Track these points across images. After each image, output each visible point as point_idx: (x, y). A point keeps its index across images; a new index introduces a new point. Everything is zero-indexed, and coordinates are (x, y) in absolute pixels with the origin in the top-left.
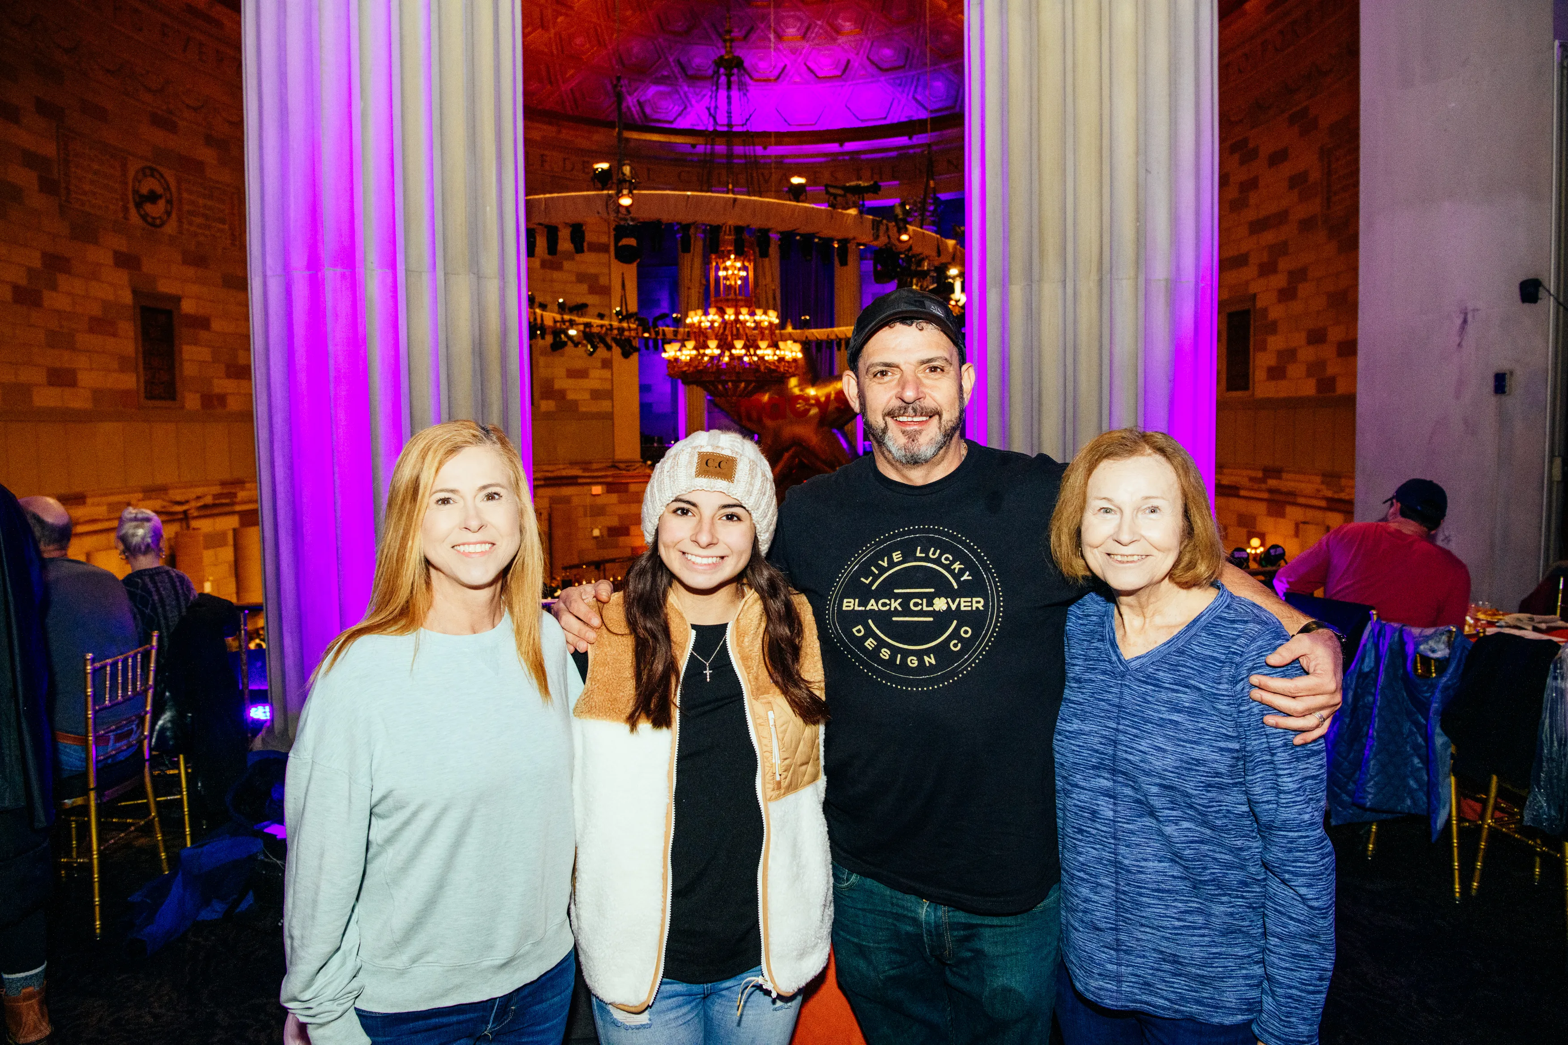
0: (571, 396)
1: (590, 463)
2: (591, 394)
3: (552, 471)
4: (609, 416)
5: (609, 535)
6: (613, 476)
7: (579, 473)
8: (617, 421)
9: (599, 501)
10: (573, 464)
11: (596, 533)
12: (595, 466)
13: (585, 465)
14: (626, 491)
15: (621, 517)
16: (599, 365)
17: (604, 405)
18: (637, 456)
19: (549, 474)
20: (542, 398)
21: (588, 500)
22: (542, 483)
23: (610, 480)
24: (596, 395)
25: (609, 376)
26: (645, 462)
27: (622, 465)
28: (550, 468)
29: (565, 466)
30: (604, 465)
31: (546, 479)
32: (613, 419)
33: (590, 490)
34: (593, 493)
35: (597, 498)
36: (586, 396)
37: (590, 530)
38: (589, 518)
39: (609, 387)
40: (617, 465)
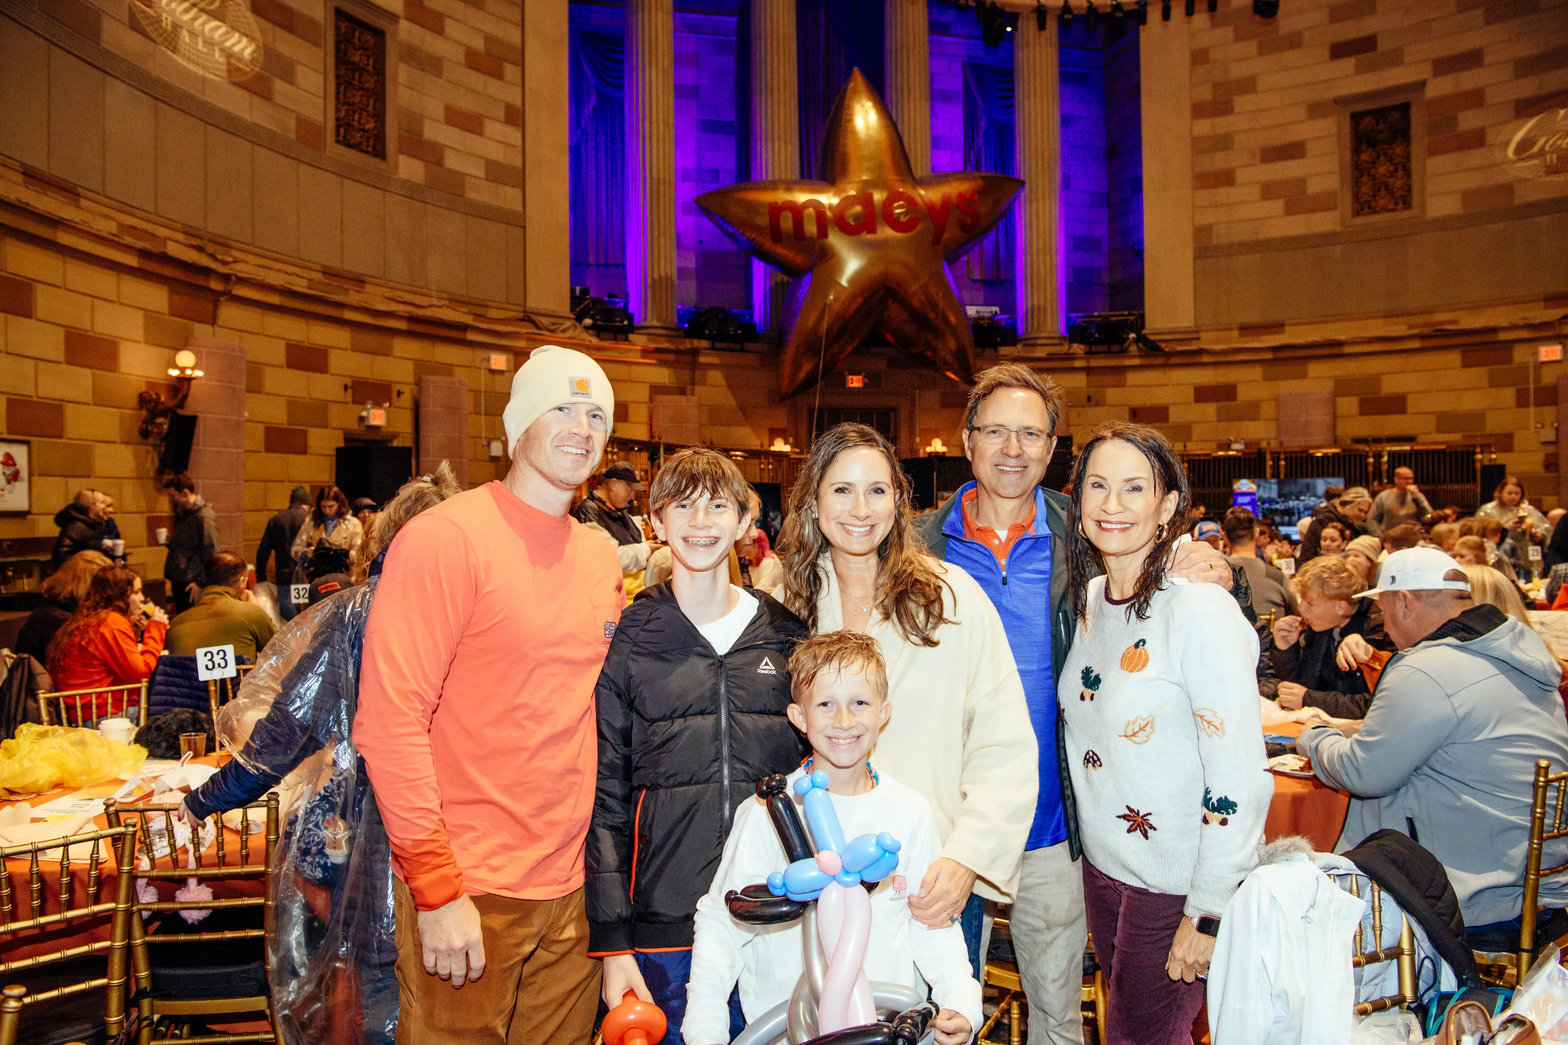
0: (452, 162)
1: (485, 307)
2: (487, 170)
3: (420, 307)
4: (518, 220)
7: (468, 319)
8: (532, 233)
9: (498, 383)
10: (456, 301)
11: (497, 449)
12: (493, 313)
13: (478, 307)
16: (501, 115)
17: (510, 197)
18: (564, 308)
19: (417, 312)
20: (401, 151)
21: (481, 381)
22: (402, 325)
23: (521, 344)
24: (495, 172)
25: (520, 143)
26: (579, 319)
27: (545, 321)
28: (418, 300)
29: (442, 303)
31: (411, 319)
32: (524, 228)
33: (488, 360)
34: (494, 367)
35: (498, 377)
36: (476, 169)
37: (485, 443)
38: (483, 417)
39: (518, 162)
40: (536, 318)
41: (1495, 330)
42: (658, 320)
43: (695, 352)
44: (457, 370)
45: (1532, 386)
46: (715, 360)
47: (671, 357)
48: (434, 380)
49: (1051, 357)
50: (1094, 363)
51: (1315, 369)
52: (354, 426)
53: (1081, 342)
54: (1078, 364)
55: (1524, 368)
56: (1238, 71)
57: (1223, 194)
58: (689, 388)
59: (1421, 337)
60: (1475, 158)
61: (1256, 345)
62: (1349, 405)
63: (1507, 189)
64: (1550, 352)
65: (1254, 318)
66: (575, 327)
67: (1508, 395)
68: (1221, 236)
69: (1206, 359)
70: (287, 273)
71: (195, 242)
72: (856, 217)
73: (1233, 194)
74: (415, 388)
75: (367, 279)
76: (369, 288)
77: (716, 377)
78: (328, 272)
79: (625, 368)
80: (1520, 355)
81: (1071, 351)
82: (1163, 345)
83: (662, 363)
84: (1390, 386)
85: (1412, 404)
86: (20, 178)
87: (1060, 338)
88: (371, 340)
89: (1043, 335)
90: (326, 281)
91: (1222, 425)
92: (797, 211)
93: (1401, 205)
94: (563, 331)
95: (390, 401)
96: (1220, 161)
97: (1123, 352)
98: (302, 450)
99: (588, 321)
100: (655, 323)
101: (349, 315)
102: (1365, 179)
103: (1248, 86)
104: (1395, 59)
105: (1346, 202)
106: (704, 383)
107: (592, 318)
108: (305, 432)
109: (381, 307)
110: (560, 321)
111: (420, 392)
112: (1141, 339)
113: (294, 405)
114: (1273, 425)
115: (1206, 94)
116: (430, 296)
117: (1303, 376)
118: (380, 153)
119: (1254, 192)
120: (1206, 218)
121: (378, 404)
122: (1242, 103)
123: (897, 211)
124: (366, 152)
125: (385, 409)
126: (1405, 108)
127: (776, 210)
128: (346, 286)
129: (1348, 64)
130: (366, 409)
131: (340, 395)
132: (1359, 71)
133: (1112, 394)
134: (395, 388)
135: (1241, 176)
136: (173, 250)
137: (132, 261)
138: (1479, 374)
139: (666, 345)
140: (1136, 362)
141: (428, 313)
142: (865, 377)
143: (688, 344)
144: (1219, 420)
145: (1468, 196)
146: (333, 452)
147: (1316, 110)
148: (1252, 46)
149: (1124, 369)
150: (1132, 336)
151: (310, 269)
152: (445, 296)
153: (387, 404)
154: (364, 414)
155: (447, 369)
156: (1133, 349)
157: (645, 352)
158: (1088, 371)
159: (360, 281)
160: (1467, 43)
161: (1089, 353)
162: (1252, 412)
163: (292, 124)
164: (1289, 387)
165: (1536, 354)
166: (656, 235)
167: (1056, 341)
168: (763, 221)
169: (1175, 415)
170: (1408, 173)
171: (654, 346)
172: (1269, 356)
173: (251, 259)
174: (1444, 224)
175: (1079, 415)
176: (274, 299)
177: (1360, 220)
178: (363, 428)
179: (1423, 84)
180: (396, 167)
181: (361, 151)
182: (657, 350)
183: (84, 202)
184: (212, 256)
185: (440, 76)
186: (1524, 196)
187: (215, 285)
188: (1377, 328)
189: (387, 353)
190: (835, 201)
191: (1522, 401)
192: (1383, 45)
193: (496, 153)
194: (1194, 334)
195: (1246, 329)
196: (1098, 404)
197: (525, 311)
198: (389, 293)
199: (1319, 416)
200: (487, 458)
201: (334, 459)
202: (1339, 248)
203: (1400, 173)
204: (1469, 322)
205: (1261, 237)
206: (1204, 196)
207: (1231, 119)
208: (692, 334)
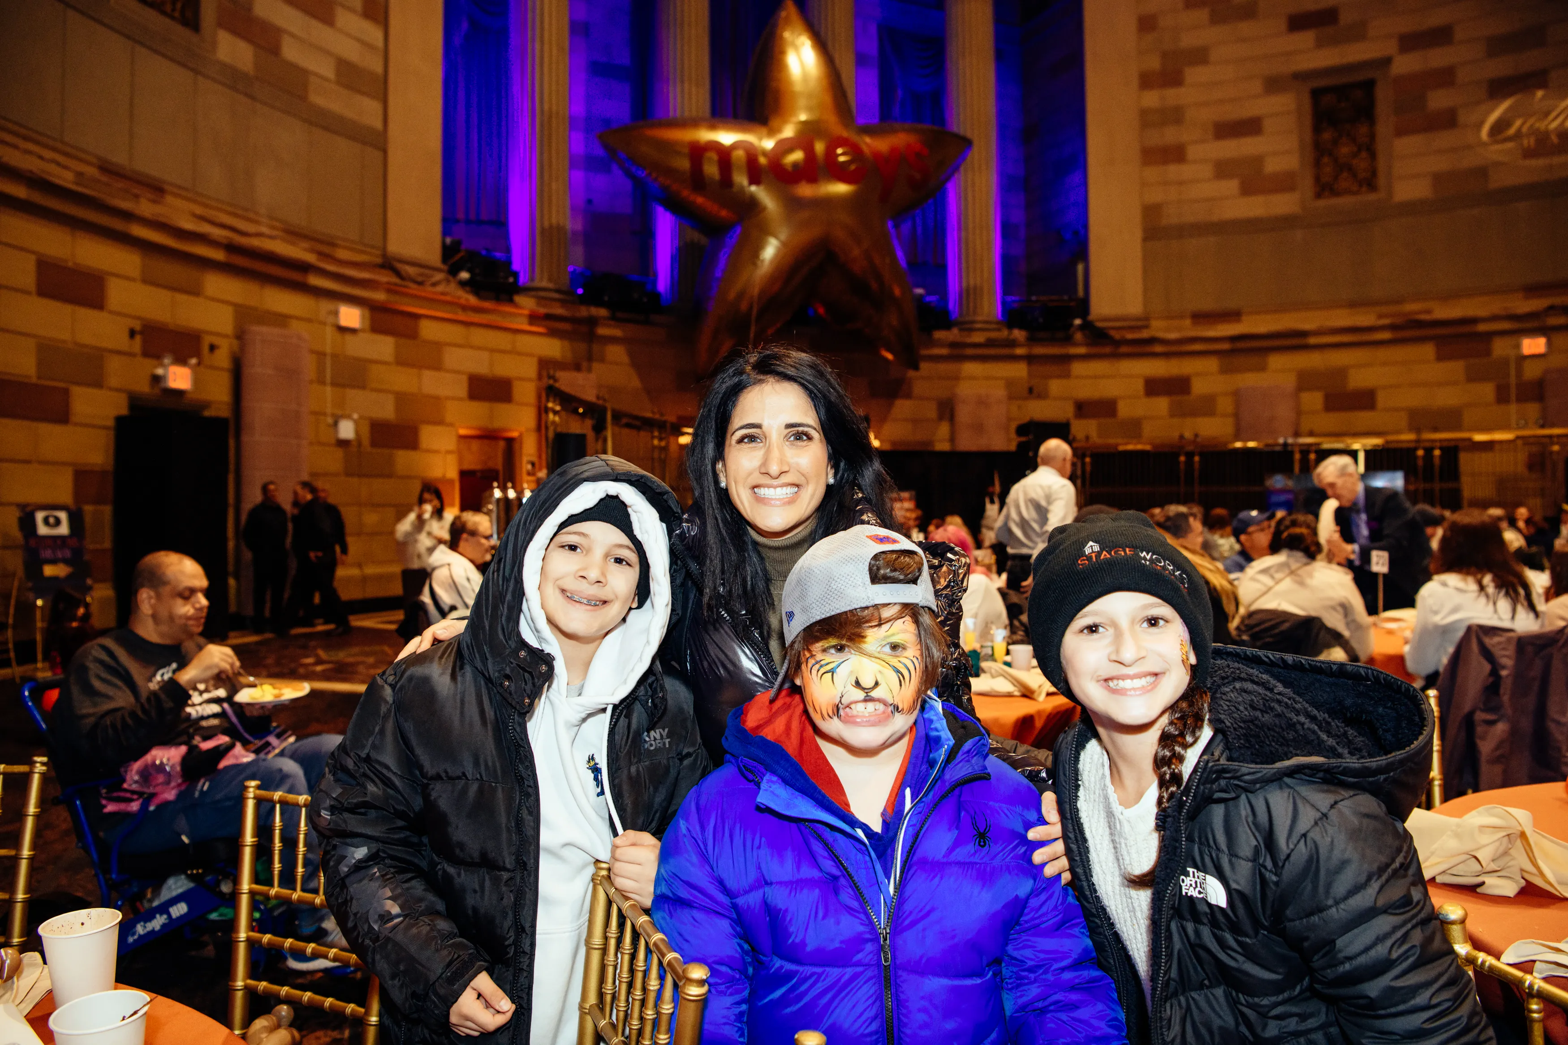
0: (290, 52)
1: (333, 245)
2: (338, 73)
3: (241, 233)
4: (378, 141)
5: (374, 444)
6: (387, 289)
7: (310, 258)
8: (394, 159)
9: (354, 346)
10: (293, 234)
11: (347, 430)
12: (343, 255)
13: (324, 244)
14: (413, 335)
15: (402, 399)
16: (358, 3)
17: (367, 111)
18: (434, 256)
19: (239, 239)
20: (220, 25)
21: (329, 340)
22: (219, 255)
23: (380, 296)
24: (348, 75)
25: (380, 43)
26: (453, 271)
27: (411, 270)
29: (275, 233)
31: (231, 248)
32: (385, 152)
33: (336, 313)
34: (343, 322)
35: (349, 337)
36: (326, 69)
37: (330, 420)
38: (328, 389)
39: (379, 69)
40: (399, 266)
41: (1474, 321)
42: (550, 280)
43: (593, 322)
44: (294, 324)
45: (1513, 380)
46: (617, 333)
47: (566, 326)
48: (260, 331)
49: (990, 343)
50: (1039, 350)
51: (1276, 361)
52: (143, 387)
53: (1021, 327)
54: (1019, 351)
55: (1505, 362)
56: (1188, 41)
57: (1173, 170)
58: (585, 364)
59: (1393, 327)
60: (1444, 139)
61: (1211, 333)
62: (1314, 400)
63: (1482, 172)
64: (1534, 345)
65: (1207, 304)
66: (448, 281)
67: (1487, 390)
68: (1171, 217)
69: (1158, 349)
70: (41, 158)
72: (795, 165)
73: (1185, 171)
74: (235, 342)
75: (166, 187)
76: (169, 199)
77: (617, 353)
79: (508, 336)
80: (1500, 348)
81: (1012, 337)
82: (1113, 333)
83: (552, 333)
84: (1359, 380)
85: (1382, 399)
87: (997, 323)
88: (170, 269)
89: (980, 318)
90: (104, 179)
91: (1175, 421)
92: (724, 154)
93: (1364, 189)
94: (434, 285)
95: (198, 354)
96: (1170, 135)
97: (1068, 340)
98: (62, 416)
99: (465, 275)
100: (545, 284)
102: (1326, 160)
103: (1199, 56)
104: (1357, 33)
105: (1307, 183)
106: (602, 360)
107: (469, 270)
108: (66, 392)
109: (189, 225)
110: (427, 271)
111: (242, 348)
112: (1088, 326)
113: (48, 351)
114: (1230, 421)
115: (1154, 63)
116: (257, 222)
117: (1263, 368)
118: (192, 22)
119: (1207, 171)
120: (1155, 196)
121: (181, 361)
122: (1194, 75)
123: (842, 159)
124: (173, 18)
125: (192, 368)
126: (1369, 86)
127: (698, 151)
128: (136, 191)
129: (1306, 38)
130: (162, 365)
131: (122, 341)
132: (1320, 44)
133: (1055, 386)
134: (207, 340)
135: (1193, 152)
138: (1456, 368)
139: (559, 311)
140: (1082, 350)
141: (255, 242)
143: (584, 311)
144: (1172, 415)
145: (1438, 179)
146: (111, 423)
147: (1273, 85)
148: (1203, 15)
149: (1068, 359)
150: (1078, 322)
151: (81, 160)
152: (278, 224)
153: (194, 361)
154: (160, 371)
155: (281, 320)
156: (1078, 336)
157: (533, 318)
158: (1030, 359)
159: (156, 188)
160: (1436, 19)
161: (1032, 340)
162: (1207, 406)
164: (1249, 380)
165: (1518, 346)
166: (546, 177)
167: (994, 326)
168: (684, 164)
169: (1124, 410)
170: (1373, 155)
171: (542, 310)
172: (1226, 346)
174: (1412, 208)
175: (1019, 407)
177: (1322, 203)
178: (156, 391)
179: (1387, 61)
180: (214, 44)
181: (164, 13)
182: (548, 317)
186: (1498, 180)
188: (1343, 318)
189: (195, 291)
190: (768, 144)
191: (1502, 397)
192: (1346, 18)
193: (351, 52)
194: (1143, 322)
195: (1199, 317)
196: (1039, 397)
197: (384, 255)
198: (196, 209)
199: (1284, 411)
200: (333, 441)
201: (112, 434)
202: (1300, 232)
203: (1364, 154)
204: (1443, 312)
205: (1215, 218)
206: (1153, 173)
207: (1182, 90)
208: (588, 300)
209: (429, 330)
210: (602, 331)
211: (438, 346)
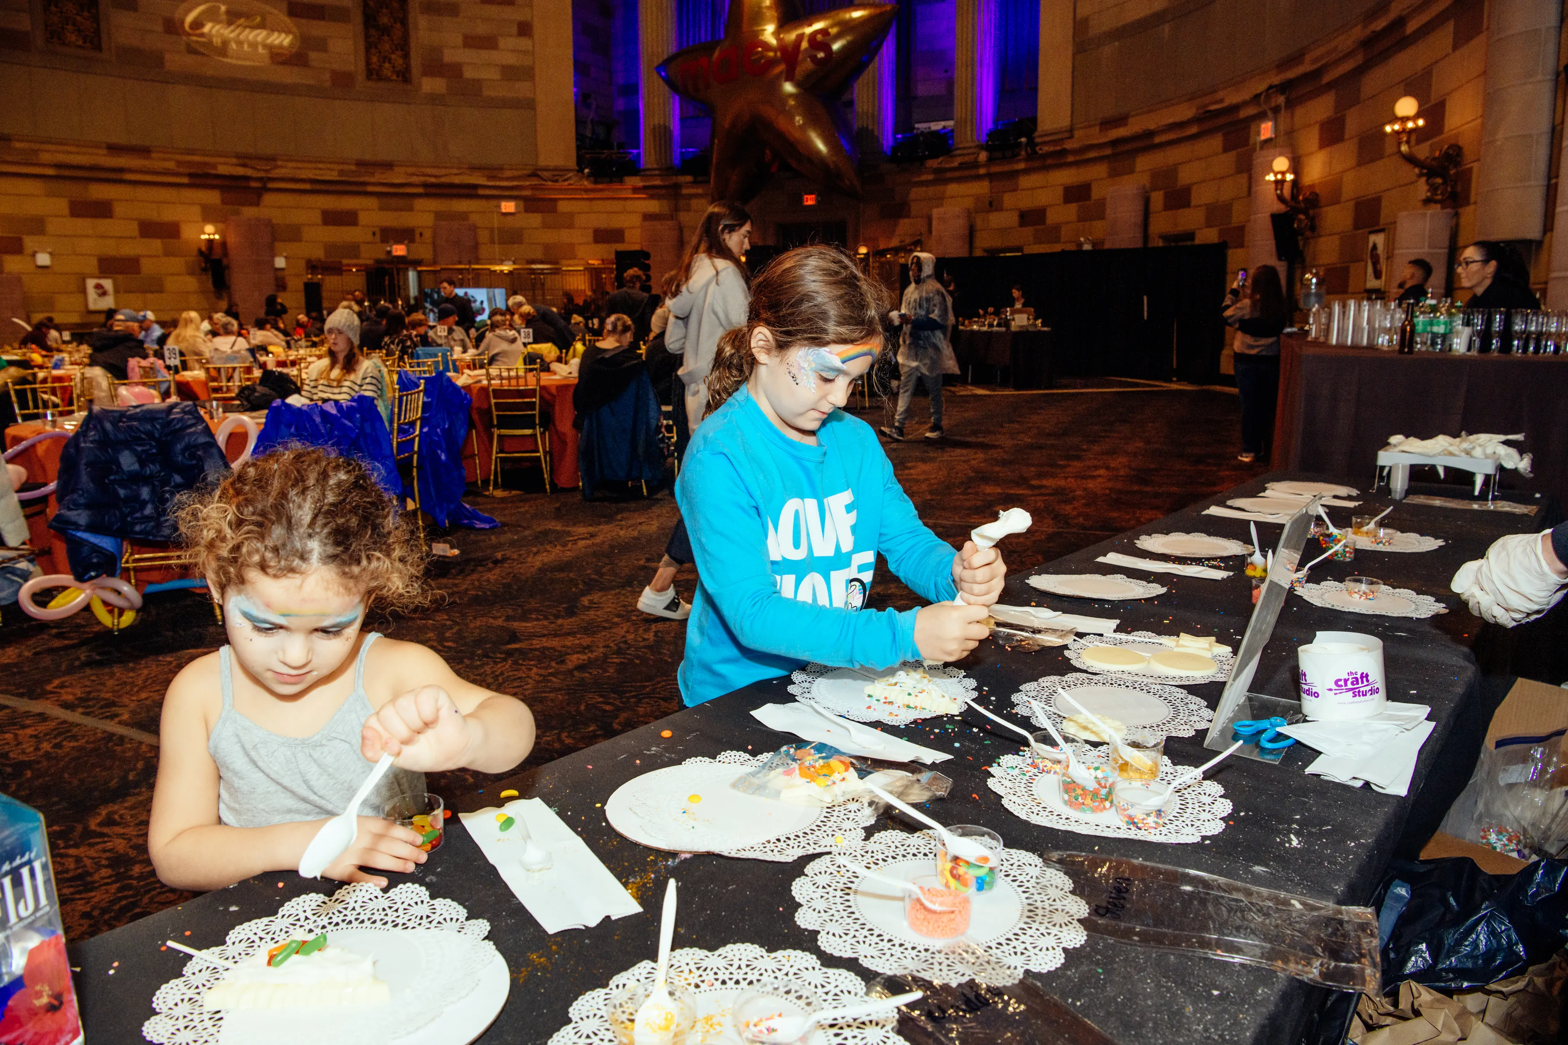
0: (469, 73)
1: (500, 169)
2: (502, 72)
3: (435, 176)
4: (529, 105)
6: (533, 188)
7: (482, 180)
8: (540, 112)
9: (510, 222)
10: (473, 169)
12: (508, 173)
13: (493, 171)
14: (554, 210)
15: (547, 247)
16: (514, 30)
17: (522, 89)
18: (572, 163)
19: (433, 180)
20: (423, 75)
21: (496, 222)
22: (420, 190)
23: (527, 193)
24: (510, 73)
25: (531, 48)
26: (581, 170)
27: (546, 174)
28: (434, 171)
29: (461, 171)
30: (519, 173)
31: (425, 185)
32: (534, 109)
33: (498, 207)
34: (504, 211)
35: (509, 218)
36: (493, 74)
38: (495, 246)
39: (528, 63)
40: (540, 173)
41: (1239, 107)
42: (660, 162)
43: (677, 187)
44: (472, 216)
46: (700, 191)
47: (662, 191)
49: (962, 166)
50: (996, 169)
51: (1140, 162)
52: (382, 256)
53: (989, 150)
54: (982, 171)
55: (1250, 150)
58: (674, 214)
59: (1198, 120)
62: (1158, 199)
64: (1267, 129)
65: (1110, 111)
67: (1243, 182)
69: (1070, 159)
71: (241, 161)
74: (434, 230)
75: (395, 163)
76: (393, 169)
78: (360, 163)
79: (622, 202)
80: (1252, 134)
81: (980, 159)
82: (1044, 147)
83: (652, 197)
84: (1182, 177)
85: (1193, 196)
86: (105, 151)
87: (976, 147)
88: (394, 202)
89: (963, 145)
90: (355, 170)
91: (1079, 226)
94: (563, 180)
95: (411, 238)
97: (1013, 158)
98: (341, 272)
99: (588, 171)
100: (655, 165)
101: (370, 189)
106: (686, 209)
107: (589, 166)
108: (340, 262)
109: (401, 180)
110: (561, 173)
111: (437, 232)
112: (1030, 142)
113: (330, 248)
116: (449, 168)
117: (1132, 171)
118: (407, 80)
120: (1082, 11)
121: (401, 242)
123: (754, 58)
124: (396, 83)
125: (407, 245)
128: (375, 171)
130: (390, 246)
131: (369, 237)
133: (1008, 200)
134: (415, 231)
136: (222, 170)
137: (185, 180)
138: (1231, 159)
139: (657, 182)
140: (1021, 166)
141: (443, 180)
142: (818, 195)
143: (676, 180)
144: (1077, 220)
146: (364, 272)
149: (1016, 174)
150: (1023, 140)
151: (345, 164)
152: (463, 166)
153: (408, 241)
154: (389, 249)
155: (464, 216)
156: (1023, 153)
157: (636, 190)
158: (990, 177)
159: (388, 166)
161: (991, 160)
162: (1098, 210)
163: (327, 76)
165: (1259, 132)
167: (972, 150)
169: (1052, 217)
171: (641, 184)
172: (1108, 152)
173: (290, 165)
175: (983, 220)
176: (308, 186)
178: (388, 257)
180: (421, 85)
181: (390, 82)
182: (649, 187)
183: (153, 155)
184: (253, 168)
185: (457, 15)
187: (254, 184)
189: (411, 209)
190: (717, 55)
193: (511, 59)
194: (1067, 134)
196: (997, 210)
197: (535, 169)
198: (410, 170)
201: (365, 275)
202: (1167, 28)
208: (682, 171)
209: (563, 206)
210: (685, 191)
211: (571, 215)
